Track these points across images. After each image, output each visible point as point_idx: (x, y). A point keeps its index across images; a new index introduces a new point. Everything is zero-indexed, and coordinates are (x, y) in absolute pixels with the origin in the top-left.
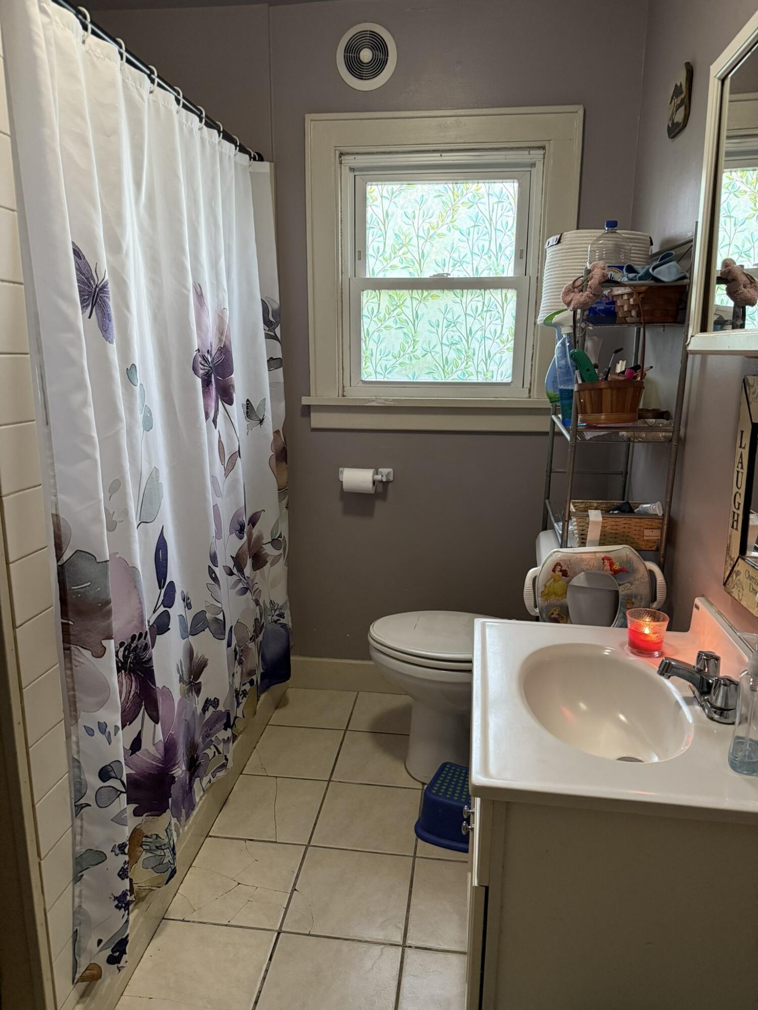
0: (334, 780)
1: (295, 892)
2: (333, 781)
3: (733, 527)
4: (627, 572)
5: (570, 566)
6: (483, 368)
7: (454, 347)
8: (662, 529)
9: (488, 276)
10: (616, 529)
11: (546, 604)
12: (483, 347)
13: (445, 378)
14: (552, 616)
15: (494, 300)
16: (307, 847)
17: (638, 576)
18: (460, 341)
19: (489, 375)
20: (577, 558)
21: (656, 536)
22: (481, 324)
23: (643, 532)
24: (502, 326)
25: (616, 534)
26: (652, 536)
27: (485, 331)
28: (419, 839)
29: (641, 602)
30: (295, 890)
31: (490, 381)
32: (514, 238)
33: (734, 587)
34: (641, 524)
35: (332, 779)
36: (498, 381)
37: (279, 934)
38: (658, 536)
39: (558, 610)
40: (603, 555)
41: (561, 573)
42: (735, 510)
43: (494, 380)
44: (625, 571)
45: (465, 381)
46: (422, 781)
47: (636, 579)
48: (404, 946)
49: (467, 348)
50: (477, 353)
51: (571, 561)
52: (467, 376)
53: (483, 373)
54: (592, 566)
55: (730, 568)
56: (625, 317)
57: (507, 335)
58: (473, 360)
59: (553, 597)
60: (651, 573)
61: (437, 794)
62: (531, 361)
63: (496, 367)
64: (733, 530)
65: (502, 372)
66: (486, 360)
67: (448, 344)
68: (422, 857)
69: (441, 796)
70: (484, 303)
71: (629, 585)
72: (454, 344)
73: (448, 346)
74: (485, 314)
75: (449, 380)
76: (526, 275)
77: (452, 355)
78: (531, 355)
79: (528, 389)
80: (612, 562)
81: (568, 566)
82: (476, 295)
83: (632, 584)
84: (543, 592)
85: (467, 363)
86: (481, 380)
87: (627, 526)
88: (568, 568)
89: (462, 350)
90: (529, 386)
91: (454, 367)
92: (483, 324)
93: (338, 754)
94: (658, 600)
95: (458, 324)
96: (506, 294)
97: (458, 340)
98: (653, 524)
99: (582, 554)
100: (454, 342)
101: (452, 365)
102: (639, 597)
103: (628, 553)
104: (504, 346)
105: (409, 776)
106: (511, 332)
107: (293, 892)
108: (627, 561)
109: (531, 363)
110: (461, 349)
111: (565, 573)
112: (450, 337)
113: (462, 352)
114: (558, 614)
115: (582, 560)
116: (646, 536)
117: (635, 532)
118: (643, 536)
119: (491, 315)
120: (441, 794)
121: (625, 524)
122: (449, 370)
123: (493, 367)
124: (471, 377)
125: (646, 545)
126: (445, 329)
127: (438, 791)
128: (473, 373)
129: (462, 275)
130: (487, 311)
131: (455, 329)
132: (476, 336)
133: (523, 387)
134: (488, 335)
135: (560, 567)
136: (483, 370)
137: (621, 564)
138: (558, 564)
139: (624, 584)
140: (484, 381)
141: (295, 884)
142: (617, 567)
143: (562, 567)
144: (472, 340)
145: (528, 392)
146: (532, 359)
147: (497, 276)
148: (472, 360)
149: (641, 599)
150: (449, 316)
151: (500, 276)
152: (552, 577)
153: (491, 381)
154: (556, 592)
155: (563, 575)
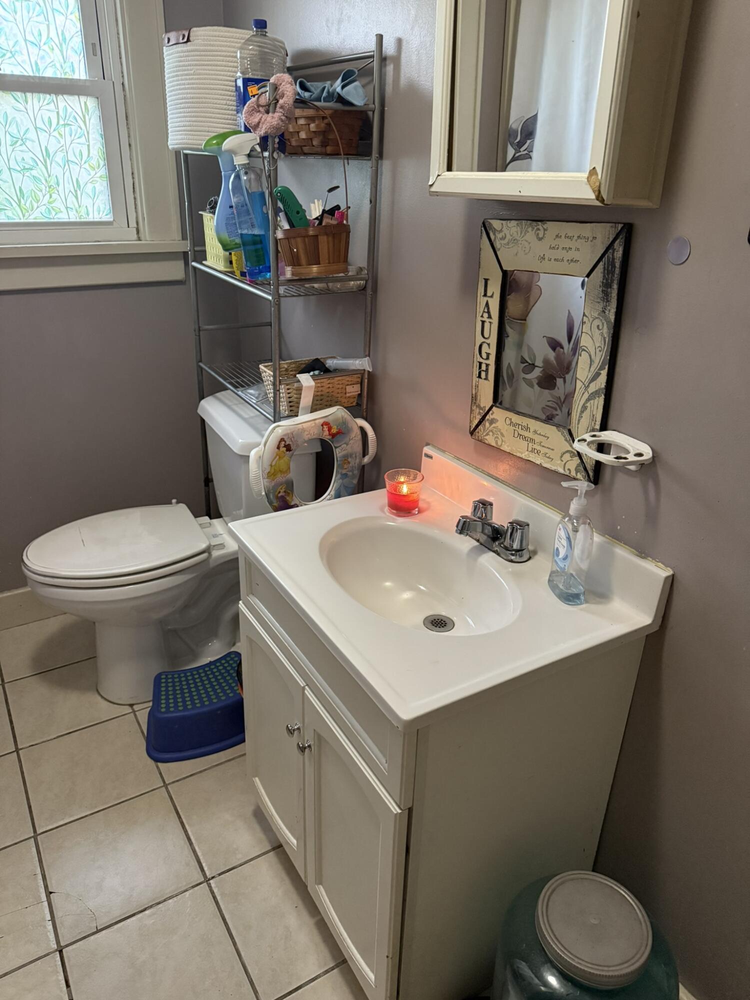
0: (21, 747)
1: (51, 895)
2: (21, 749)
3: (479, 376)
4: (343, 433)
5: (292, 439)
6: (73, 203)
7: (27, 174)
8: (361, 384)
9: (54, 76)
10: (322, 391)
11: (273, 484)
12: (67, 174)
13: (24, 216)
14: (280, 495)
15: (72, 110)
16: (35, 838)
17: (353, 435)
18: (35, 165)
19: (83, 211)
20: (299, 429)
21: (356, 392)
22: (60, 143)
23: (346, 389)
24: (88, 146)
25: (322, 395)
26: (353, 392)
27: (67, 153)
28: (160, 764)
29: (356, 460)
30: (51, 893)
31: (85, 220)
32: (79, 25)
33: (487, 434)
34: (343, 381)
35: (20, 747)
36: (96, 220)
37: (61, 952)
38: (358, 392)
39: (284, 487)
40: (322, 421)
41: (285, 449)
42: (481, 360)
43: (90, 219)
44: (341, 433)
45: (52, 220)
46: (129, 703)
47: (351, 438)
48: (207, 880)
49: (46, 175)
50: (61, 181)
51: (294, 434)
52: (54, 213)
53: (74, 209)
54: (313, 434)
55: (479, 417)
56: (301, 147)
57: (96, 159)
58: (58, 191)
59: (279, 475)
60: (362, 429)
61: (168, 711)
62: (132, 193)
63: (90, 201)
64: (480, 380)
65: (99, 206)
66: (76, 191)
67: (19, 169)
68: (173, 782)
69: (173, 712)
70: (58, 113)
71: (345, 445)
72: (27, 169)
73: (19, 172)
74: (63, 129)
75: (31, 220)
76: (104, 79)
77: (28, 186)
78: (132, 186)
79: (135, 229)
80: (330, 426)
81: (291, 439)
82: (46, 102)
83: (347, 445)
84: (269, 472)
85: (51, 197)
86: (73, 218)
87: (331, 386)
88: (292, 441)
89: (40, 177)
90: (136, 226)
91: (33, 201)
92: (63, 142)
93: (10, 715)
94: (369, 454)
95: (28, 141)
96: (85, 103)
97: (32, 164)
98: (352, 380)
99: (303, 424)
100: (27, 166)
101: (31, 198)
102: (354, 456)
103: (343, 414)
104: (96, 173)
105: (111, 704)
106: (100, 154)
107: (50, 896)
108: (343, 422)
109: (133, 196)
110: (38, 176)
111: (288, 448)
112: (19, 159)
113: (40, 181)
114: (285, 492)
115: (303, 430)
116: (349, 393)
117: (338, 391)
118: (346, 393)
119: (71, 129)
120: (172, 709)
121: (329, 383)
122: (28, 204)
123: (86, 201)
124: (60, 215)
125: (348, 402)
126: (10, 149)
127: (168, 707)
128: (62, 210)
129: (17, 71)
130: (65, 125)
131: (24, 147)
132: (56, 159)
133: (128, 227)
134: (71, 157)
135: (283, 443)
136: (74, 206)
137: (338, 427)
138: (282, 440)
139: (340, 446)
140: (78, 220)
141: (46, 887)
142: (334, 431)
143: (285, 442)
144: (51, 164)
145: (135, 232)
146: (134, 191)
147: (66, 77)
148: (56, 192)
149: (356, 457)
150: (13, 130)
151: (70, 77)
152: (277, 455)
153: (87, 220)
154: (281, 470)
155: (287, 450)
